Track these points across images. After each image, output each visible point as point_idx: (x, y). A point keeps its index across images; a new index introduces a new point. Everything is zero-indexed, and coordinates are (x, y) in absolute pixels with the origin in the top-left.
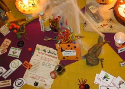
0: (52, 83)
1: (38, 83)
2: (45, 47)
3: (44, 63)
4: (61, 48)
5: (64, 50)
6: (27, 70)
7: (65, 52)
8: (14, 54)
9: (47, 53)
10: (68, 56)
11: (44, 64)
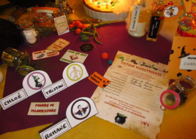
0: (161, 122)
1: (126, 117)
2: (133, 56)
3: (134, 81)
4: (183, 49)
5: (188, 54)
6: (99, 89)
7: (189, 58)
8: (72, 59)
9: (138, 65)
10: (189, 71)
11: (136, 82)
